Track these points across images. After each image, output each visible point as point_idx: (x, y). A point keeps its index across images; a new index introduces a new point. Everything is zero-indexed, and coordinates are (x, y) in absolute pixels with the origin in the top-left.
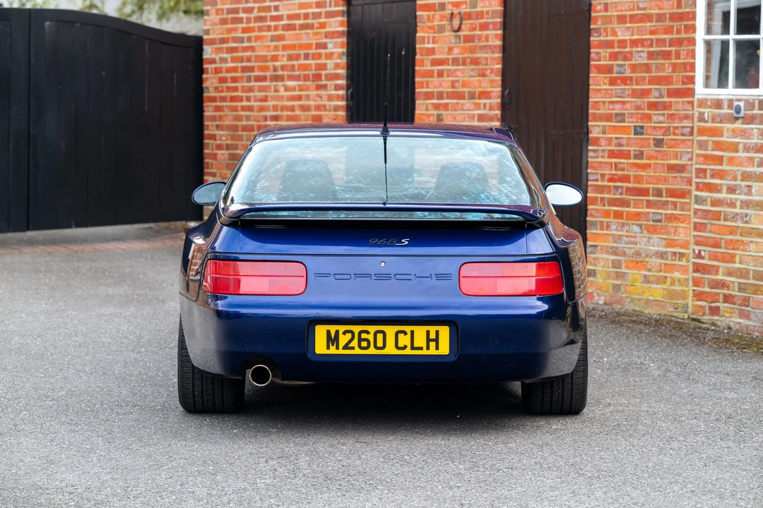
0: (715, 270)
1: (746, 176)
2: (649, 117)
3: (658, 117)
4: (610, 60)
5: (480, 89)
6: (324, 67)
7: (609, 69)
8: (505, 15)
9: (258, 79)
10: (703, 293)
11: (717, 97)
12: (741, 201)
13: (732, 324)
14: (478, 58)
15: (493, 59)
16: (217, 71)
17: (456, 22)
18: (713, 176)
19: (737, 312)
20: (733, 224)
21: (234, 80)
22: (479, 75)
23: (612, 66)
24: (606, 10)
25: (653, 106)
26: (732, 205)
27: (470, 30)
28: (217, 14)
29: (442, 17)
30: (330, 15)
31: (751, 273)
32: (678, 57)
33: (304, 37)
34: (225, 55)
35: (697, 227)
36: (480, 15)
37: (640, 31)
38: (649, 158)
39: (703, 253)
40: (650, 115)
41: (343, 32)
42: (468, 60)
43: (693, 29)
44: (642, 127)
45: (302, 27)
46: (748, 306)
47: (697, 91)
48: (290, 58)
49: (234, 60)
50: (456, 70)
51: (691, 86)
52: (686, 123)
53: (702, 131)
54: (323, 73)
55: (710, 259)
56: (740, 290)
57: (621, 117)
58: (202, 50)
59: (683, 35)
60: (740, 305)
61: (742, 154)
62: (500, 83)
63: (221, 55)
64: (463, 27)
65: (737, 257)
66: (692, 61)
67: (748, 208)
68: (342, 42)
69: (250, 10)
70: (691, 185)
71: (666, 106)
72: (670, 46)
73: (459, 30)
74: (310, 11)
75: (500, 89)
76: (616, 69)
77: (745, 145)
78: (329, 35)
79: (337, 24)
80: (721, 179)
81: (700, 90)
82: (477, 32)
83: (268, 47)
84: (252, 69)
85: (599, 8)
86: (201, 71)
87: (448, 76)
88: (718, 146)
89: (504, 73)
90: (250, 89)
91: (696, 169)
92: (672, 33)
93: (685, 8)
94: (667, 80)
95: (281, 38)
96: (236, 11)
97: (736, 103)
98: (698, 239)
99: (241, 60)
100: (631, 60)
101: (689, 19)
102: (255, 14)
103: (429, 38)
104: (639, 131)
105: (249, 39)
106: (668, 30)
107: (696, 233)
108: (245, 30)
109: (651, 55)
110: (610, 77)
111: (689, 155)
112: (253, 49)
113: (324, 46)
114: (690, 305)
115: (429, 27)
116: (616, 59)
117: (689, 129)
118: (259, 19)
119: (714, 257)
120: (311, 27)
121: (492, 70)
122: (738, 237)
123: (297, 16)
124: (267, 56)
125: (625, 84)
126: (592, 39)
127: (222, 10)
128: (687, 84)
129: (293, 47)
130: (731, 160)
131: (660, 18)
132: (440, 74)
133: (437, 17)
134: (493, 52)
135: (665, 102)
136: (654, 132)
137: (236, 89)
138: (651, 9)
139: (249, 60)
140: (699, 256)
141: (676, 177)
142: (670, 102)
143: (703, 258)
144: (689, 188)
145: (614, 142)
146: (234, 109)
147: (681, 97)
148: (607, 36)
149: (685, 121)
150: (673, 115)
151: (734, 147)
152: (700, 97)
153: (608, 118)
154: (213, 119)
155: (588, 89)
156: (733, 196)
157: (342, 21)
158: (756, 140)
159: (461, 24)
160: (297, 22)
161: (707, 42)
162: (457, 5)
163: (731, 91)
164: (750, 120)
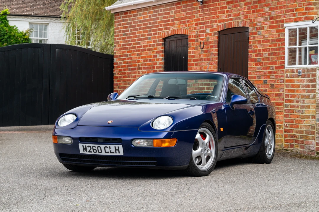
0: (292, 131)
1: (303, 97)
2: (269, 77)
3: (272, 77)
4: (255, 57)
5: (210, 69)
6: (156, 64)
7: (255, 60)
8: (219, 42)
9: (133, 69)
10: (288, 140)
11: (292, 68)
12: (301, 106)
13: (298, 150)
14: (210, 58)
15: (215, 58)
16: (118, 67)
17: (202, 46)
18: (291, 97)
19: (300, 146)
20: (298, 114)
21: (124, 70)
22: (210, 64)
23: (256, 59)
24: (254, 39)
25: (270, 73)
26: (298, 107)
27: (207, 48)
28: (119, 47)
29: (197, 44)
30: (158, 45)
31: (304, 131)
32: (279, 55)
33: (149, 53)
34: (121, 61)
35: (286, 116)
36: (210, 42)
37: (266, 46)
38: (269, 92)
39: (288, 125)
40: (269, 76)
41: (163, 51)
42: (206, 59)
43: (284, 44)
44: (266, 80)
45: (148, 50)
46: (303, 144)
47: (285, 67)
48: (144, 61)
49: (124, 63)
50: (202, 63)
51: (283, 65)
52: (282, 78)
53: (287, 81)
54: (156, 66)
55: (290, 127)
56: (301, 138)
57: (259, 77)
58: (113, 60)
59: (280, 47)
60: (300, 144)
61: (301, 89)
62: (217, 67)
63: (120, 61)
64: (204, 47)
65: (300, 126)
66: (284, 56)
67: (303, 108)
68: (162, 55)
69: (130, 45)
70: (283, 101)
71: (275, 73)
72: (276, 51)
73: (203, 49)
74: (151, 44)
75: (217, 69)
76: (257, 60)
77: (302, 85)
78: (157, 52)
79: (161, 48)
80: (294, 98)
81: (287, 66)
82: (209, 49)
83: (136, 57)
84: (131, 66)
85: (251, 38)
86: (113, 67)
87: (199, 65)
88: (293, 86)
89: (219, 63)
90: (130, 73)
91: (285, 95)
92: (277, 46)
93: (281, 37)
94: (275, 63)
95: (141, 54)
96: (125, 45)
97: (299, 70)
98: (286, 120)
99: (127, 63)
100: (262, 56)
101: (282, 41)
102: (132, 46)
103: (192, 51)
104: (265, 82)
105: (130, 55)
106: (275, 45)
107: (285, 118)
108: (128, 52)
109: (269, 54)
110: (255, 63)
111: (282, 90)
112: (131, 58)
113: (156, 56)
114: (283, 144)
115: (193, 48)
116: (257, 56)
117: (283, 80)
118: (133, 48)
119: (291, 127)
120: (151, 49)
121: (214, 62)
122: (300, 119)
123: (147, 46)
124: (136, 61)
125: (261, 65)
126: (249, 49)
127: (121, 45)
128: (282, 64)
129: (145, 57)
130: (297, 91)
131: (273, 41)
132: (196, 65)
133: (195, 44)
134: (215, 56)
135: (274, 71)
136: (271, 82)
137: (125, 73)
138: (269, 38)
139: (130, 62)
140: (286, 126)
141: (278, 98)
142: (276, 71)
143: (288, 127)
144: (283, 102)
145: (257, 86)
146: (124, 81)
147: (280, 69)
148: (254, 48)
149: (281, 78)
150: (277, 75)
151: (298, 86)
152: (287, 69)
153: (255, 78)
154: (117, 84)
155: (248, 67)
156: (298, 104)
157: (162, 47)
158: (306, 83)
159: (204, 46)
160: (147, 48)
161: (289, 49)
162: (202, 39)
163: (297, 66)
164: (304, 76)
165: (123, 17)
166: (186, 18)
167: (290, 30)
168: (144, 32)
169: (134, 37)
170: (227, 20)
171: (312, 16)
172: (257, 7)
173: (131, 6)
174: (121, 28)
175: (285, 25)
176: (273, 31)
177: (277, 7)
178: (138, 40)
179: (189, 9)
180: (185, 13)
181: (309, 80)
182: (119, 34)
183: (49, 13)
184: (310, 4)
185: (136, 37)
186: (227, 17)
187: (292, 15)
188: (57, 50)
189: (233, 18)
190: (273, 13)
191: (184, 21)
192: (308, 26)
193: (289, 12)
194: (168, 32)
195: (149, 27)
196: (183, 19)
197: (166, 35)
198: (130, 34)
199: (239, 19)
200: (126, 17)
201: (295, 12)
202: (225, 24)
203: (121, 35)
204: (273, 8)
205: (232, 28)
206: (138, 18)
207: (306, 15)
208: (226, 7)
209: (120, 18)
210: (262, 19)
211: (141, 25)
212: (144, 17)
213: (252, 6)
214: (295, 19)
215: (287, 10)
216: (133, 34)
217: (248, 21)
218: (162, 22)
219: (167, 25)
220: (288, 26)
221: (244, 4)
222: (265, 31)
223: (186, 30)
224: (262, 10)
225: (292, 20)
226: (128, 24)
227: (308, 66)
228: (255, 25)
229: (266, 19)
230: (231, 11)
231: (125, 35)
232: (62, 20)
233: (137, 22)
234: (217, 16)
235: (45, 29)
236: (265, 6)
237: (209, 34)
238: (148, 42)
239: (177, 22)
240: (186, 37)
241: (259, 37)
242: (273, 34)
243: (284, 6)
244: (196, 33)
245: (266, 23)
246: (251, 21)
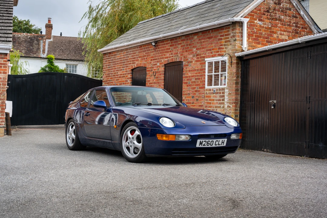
1: (216, 107)
2: (195, 94)
3: (197, 94)
4: (187, 81)
7: (187, 83)
8: (165, 71)
11: (210, 88)
14: (159, 82)
15: (162, 82)
17: (155, 74)
18: (209, 107)
22: (159, 86)
24: (186, 69)
25: (196, 91)
27: (157, 76)
28: (105, 75)
29: (152, 73)
30: (128, 74)
32: (201, 79)
33: (123, 79)
34: (107, 84)
36: (160, 72)
37: (194, 74)
38: (195, 104)
41: (131, 77)
42: (157, 83)
43: (205, 72)
44: (194, 96)
47: (206, 87)
48: (120, 84)
50: (154, 85)
51: (204, 86)
52: (203, 95)
53: (207, 97)
57: (189, 94)
58: (102, 83)
59: (203, 74)
61: (215, 102)
62: (164, 88)
66: (205, 80)
68: (131, 80)
69: (112, 74)
71: (199, 91)
72: (200, 77)
73: (155, 76)
76: (188, 83)
77: (216, 99)
78: (128, 78)
80: (211, 108)
81: (207, 87)
82: (159, 76)
83: (116, 82)
85: (185, 68)
88: (210, 100)
89: (164, 85)
91: (205, 106)
93: (203, 67)
94: (199, 85)
95: (118, 80)
96: (109, 74)
97: (214, 89)
100: (191, 80)
101: (204, 70)
102: (113, 74)
103: (149, 78)
104: (193, 97)
105: (112, 80)
106: (199, 73)
108: (111, 78)
109: (196, 79)
110: (187, 85)
111: (204, 102)
112: (112, 83)
113: (127, 81)
115: (149, 75)
118: (114, 76)
120: (124, 77)
121: (162, 84)
123: (122, 74)
125: (190, 86)
126: (183, 76)
127: (107, 74)
129: (121, 82)
130: (213, 103)
131: (198, 70)
134: (162, 80)
136: (196, 97)
138: (196, 68)
141: (201, 108)
145: (188, 100)
147: (202, 89)
148: (186, 75)
150: (200, 93)
151: (213, 100)
153: (186, 94)
155: (182, 88)
157: (131, 75)
158: (218, 98)
159: (156, 74)
160: (122, 76)
161: (208, 75)
162: (155, 70)
163: (213, 87)
164: (217, 93)
165: (108, 56)
166: (145, 56)
167: (209, 63)
168: (120, 65)
169: (114, 69)
170: (170, 57)
171: (223, 53)
172: (188, 48)
173: (112, 49)
174: (107, 63)
175: (206, 59)
176: (198, 64)
177: (201, 48)
178: (117, 71)
179: (147, 51)
180: (144, 53)
181: (220, 96)
182: (106, 67)
183: (78, 58)
184: (222, 45)
185: (116, 69)
186: (170, 55)
187: (210, 53)
188: (66, 76)
189: (174, 55)
190: (198, 52)
191: (144, 58)
192: (220, 60)
193: (208, 51)
194: (134, 65)
195: (123, 63)
196: (143, 56)
197: (133, 67)
198: (112, 67)
199: (178, 56)
200: (110, 56)
201: (211, 51)
202: (169, 60)
203: (107, 68)
204: (199, 48)
205: (173, 62)
206: (117, 57)
207: (219, 52)
208: (169, 49)
209: (106, 57)
210: (191, 56)
211: (118, 61)
212: (120, 56)
213: (185, 48)
214: (212, 55)
215: (207, 50)
216: (114, 67)
217: (183, 57)
218: (131, 59)
219: (134, 61)
220: (208, 60)
221: (180, 46)
222: (193, 64)
223: (145, 64)
224: (192, 50)
225: (210, 56)
226: (111, 60)
227: (219, 86)
228: (187, 60)
229: (194, 56)
230: (172, 51)
231: (109, 67)
232: (85, 63)
233: (116, 59)
234: (164, 54)
235: (76, 68)
236: (194, 47)
237: (159, 66)
238: (123, 72)
239: (140, 59)
240: (145, 69)
241: (189, 68)
242: (198, 66)
243: (205, 47)
244: (151, 65)
245: (194, 58)
246: (184, 57)
